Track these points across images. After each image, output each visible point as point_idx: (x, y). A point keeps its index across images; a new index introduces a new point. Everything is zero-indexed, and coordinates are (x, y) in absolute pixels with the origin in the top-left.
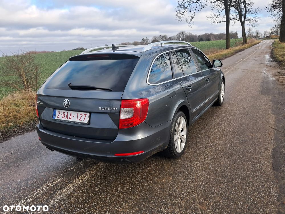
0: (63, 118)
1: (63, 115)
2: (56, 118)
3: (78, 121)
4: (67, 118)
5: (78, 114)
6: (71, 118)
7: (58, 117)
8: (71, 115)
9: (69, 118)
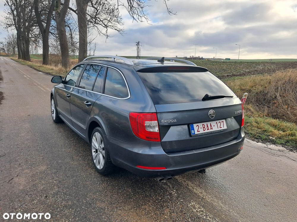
0: (204, 130)
1: (203, 128)
2: (196, 133)
3: (219, 129)
4: (209, 129)
5: (217, 123)
6: (212, 129)
7: (198, 131)
8: (211, 126)
9: (210, 129)
